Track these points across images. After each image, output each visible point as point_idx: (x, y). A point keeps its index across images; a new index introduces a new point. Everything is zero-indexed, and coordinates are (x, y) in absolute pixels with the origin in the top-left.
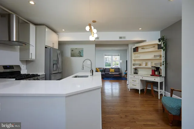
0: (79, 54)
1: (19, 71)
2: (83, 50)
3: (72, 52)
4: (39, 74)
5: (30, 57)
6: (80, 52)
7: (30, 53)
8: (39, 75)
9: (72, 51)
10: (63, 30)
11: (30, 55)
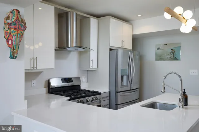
0: (171, 56)
1: (78, 85)
2: (180, 47)
3: (159, 51)
4: (100, 92)
5: (91, 65)
6: (173, 52)
7: (91, 60)
8: (100, 94)
9: (158, 49)
10: (139, 16)
11: (91, 62)
